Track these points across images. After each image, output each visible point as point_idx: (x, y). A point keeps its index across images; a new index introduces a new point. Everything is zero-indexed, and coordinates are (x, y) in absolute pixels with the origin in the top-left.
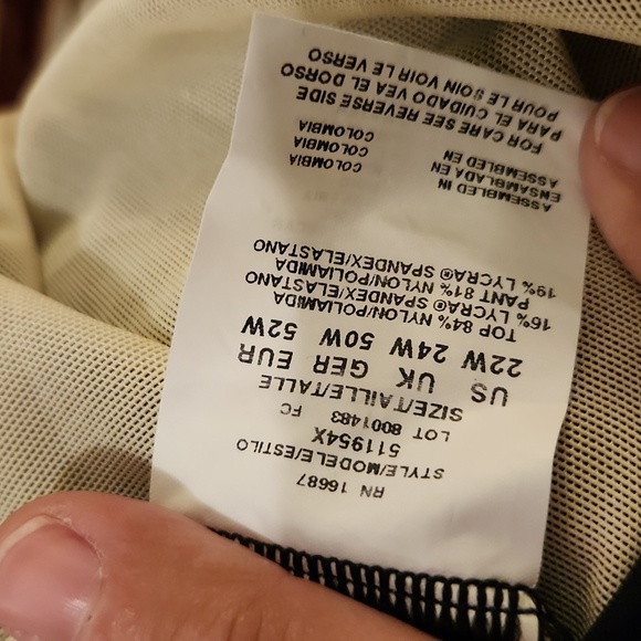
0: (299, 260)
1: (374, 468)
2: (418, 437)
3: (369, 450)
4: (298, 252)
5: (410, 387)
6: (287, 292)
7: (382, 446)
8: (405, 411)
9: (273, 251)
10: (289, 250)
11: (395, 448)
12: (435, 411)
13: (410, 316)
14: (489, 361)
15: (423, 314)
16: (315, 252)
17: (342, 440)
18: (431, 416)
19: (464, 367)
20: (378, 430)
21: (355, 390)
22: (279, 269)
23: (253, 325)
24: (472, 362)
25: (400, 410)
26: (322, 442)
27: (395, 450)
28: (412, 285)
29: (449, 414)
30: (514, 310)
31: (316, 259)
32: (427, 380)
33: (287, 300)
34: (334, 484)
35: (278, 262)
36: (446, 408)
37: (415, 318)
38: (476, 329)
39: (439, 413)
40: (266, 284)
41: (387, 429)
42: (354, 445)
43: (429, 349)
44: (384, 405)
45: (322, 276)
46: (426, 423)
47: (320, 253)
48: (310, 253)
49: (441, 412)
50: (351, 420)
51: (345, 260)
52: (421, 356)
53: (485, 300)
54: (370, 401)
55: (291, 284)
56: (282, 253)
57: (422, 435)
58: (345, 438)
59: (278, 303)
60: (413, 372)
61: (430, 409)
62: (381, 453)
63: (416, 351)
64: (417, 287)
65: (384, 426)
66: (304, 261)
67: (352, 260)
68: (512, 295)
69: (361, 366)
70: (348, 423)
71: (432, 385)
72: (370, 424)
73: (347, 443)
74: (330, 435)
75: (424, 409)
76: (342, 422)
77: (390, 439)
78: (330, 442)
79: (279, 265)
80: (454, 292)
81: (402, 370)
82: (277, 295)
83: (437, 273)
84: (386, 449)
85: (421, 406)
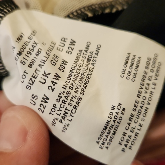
0: (92, 59)
1: (20, 54)
2: (25, 72)
3: (26, 55)
4: (95, 59)
5: (43, 75)
6: (82, 54)
7: (26, 60)
8: (35, 71)
9: (97, 51)
10: (96, 56)
11: (24, 63)
12: (32, 81)
14: (44, 104)
15: (67, 87)
16: (94, 64)
17: (32, 49)
18: (31, 79)
19: (44, 95)
20: (32, 61)
21: (47, 58)
22: (90, 52)
23: (73, 43)
24: (45, 98)
25: (36, 70)
26: (33, 43)
27: (23, 63)
28: (79, 87)
29: (30, 85)
30: (60, 118)
31: (92, 64)
32: (44, 81)
33: (80, 53)
34: (19, 40)
35: (92, 52)
36: (32, 85)
37: (66, 84)
38: (56, 103)
39: (31, 82)
40: (86, 48)
41: (31, 63)
42: (29, 52)
43: (54, 85)
44: (39, 65)
45: (86, 64)
46: (29, 76)
47: (93, 65)
48: (94, 62)
49: (31, 83)
50: (38, 54)
51: (90, 71)
52: (52, 82)
53: (66, 109)
54: (42, 61)
55: (84, 55)
56: (95, 54)
57: (25, 74)
58: (32, 50)
59: (79, 51)
60: (48, 77)
61: (33, 79)
62: (24, 58)
63: (55, 81)
64: (78, 88)
65: (33, 63)
66: (92, 60)
67: (90, 73)
68: (65, 119)
70: (37, 52)
71: (41, 82)
72: (35, 59)
73: (31, 50)
74: (35, 46)
75: (34, 77)
76: (38, 51)
77: (28, 63)
78: (32, 46)
79: (92, 53)
80: (72, 99)
81: (50, 74)
82: (81, 51)
83: (81, 96)
84: (24, 60)
85: (36, 77)
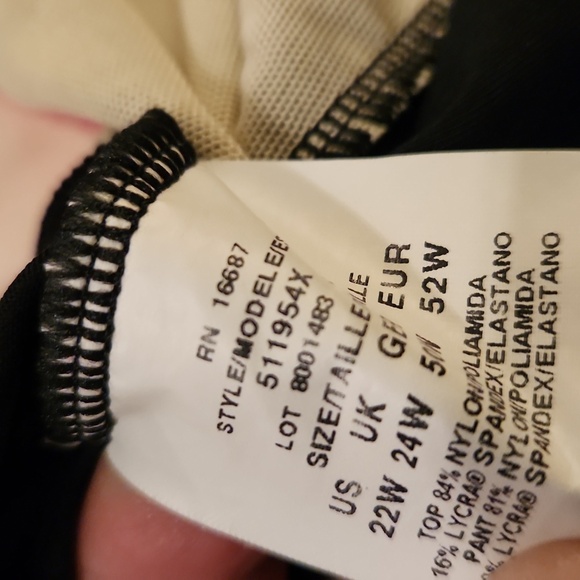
1: (244, 349)
2: (286, 412)
3: (272, 344)
5: (359, 411)
7: (276, 363)
8: (325, 398)
11: (271, 382)
12: (324, 435)
13: (465, 435)
14: (393, 506)
15: (464, 455)
17: (290, 306)
18: (318, 430)
19: (385, 479)
20: (300, 359)
21: (362, 334)
24: (391, 489)
25: (328, 391)
26: (290, 279)
27: (268, 382)
28: (519, 447)
29: (319, 452)
30: (463, 545)
32: (369, 434)
34: (228, 289)
36: (329, 449)
37: (461, 441)
38: (438, 502)
39: (320, 440)
41: (301, 372)
42: (281, 323)
43: (411, 448)
44: (335, 372)
46: (306, 425)
49: (324, 443)
50: (317, 322)
52: (402, 437)
53: (481, 520)
54: (343, 353)
57: (289, 418)
58: (292, 311)
60: (379, 420)
61: (328, 429)
62: (266, 361)
63: (410, 432)
64: (514, 453)
65: (306, 369)
68: (486, 547)
69: (397, 349)
70: (314, 317)
71: (361, 437)
72: (309, 349)
73: (285, 313)
74: (300, 292)
75: (328, 421)
76: (317, 308)
77: (286, 375)
78: (289, 290)
80: (496, 497)
81: (382, 407)
83: (531, 487)
84: (271, 369)
85: (333, 418)
